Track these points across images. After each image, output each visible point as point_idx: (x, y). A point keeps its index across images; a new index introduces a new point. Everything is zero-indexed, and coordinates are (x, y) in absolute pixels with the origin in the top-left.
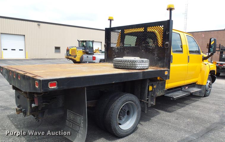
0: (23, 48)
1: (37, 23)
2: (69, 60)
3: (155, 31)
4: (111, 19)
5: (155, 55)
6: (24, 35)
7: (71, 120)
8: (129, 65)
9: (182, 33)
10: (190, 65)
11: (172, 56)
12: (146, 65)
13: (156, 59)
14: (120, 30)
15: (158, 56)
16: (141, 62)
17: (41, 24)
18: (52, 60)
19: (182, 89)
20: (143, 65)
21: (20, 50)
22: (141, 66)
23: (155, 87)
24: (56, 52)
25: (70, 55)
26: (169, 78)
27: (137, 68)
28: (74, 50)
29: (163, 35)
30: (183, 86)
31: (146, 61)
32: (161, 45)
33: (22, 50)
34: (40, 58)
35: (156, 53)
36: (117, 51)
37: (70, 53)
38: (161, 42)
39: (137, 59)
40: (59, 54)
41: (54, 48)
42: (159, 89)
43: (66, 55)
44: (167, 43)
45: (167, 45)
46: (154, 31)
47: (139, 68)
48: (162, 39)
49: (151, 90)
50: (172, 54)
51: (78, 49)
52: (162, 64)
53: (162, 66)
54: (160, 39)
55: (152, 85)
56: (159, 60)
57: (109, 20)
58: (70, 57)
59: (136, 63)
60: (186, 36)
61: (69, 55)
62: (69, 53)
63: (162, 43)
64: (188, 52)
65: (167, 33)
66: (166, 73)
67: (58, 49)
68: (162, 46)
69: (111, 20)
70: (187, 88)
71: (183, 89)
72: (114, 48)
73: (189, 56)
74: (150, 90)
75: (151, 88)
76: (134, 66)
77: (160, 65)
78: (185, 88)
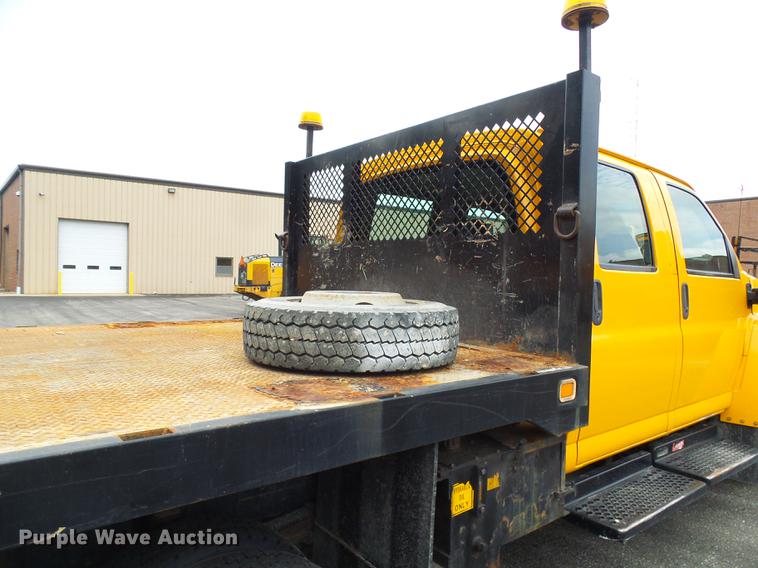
0: (121, 263)
1: (167, 187)
2: (245, 297)
3: (505, 152)
4: (311, 120)
5: (499, 277)
6: (128, 224)
8: (311, 348)
9: (647, 172)
10: (693, 328)
11: (599, 284)
12: (429, 347)
13: (503, 301)
14: (342, 167)
15: (517, 285)
16: (392, 324)
17: (179, 190)
18: (201, 298)
19: (654, 456)
20: (404, 349)
21: (112, 268)
22: (391, 350)
23: (493, 483)
24: (219, 273)
25: (249, 283)
26: (584, 420)
27: (367, 365)
28: (264, 267)
29: (541, 166)
30: (662, 439)
31: (427, 317)
32: (530, 221)
33: (119, 268)
34: (169, 293)
35: (504, 269)
36: (328, 262)
37: (250, 277)
38: (531, 208)
39: (385, 302)
40: (228, 278)
41: (214, 262)
42: (521, 492)
43: (237, 283)
44: (567, 207)
45: (569, 219)
46: (496, 153)
47: (382, 364)
48: (538, 187)
49: (469, 506)
50: (599, 274)
51: (276, 265)
52: (540, 335)
53: (539, 344)
54: (526, 188)
55: (474, 478)
56: (523, 311)
57: (302, 126)
58: (248, 289)
59: (357, 332)
60: (665, 189)
61: (245, 282)
62: (245, 276)
63: (537, 214)
64: (682, 265)
65: (566, 152)
66: (567, 392)
67: (224, 263)
68: (535, 229)
69: (310, 127)
70: (680, 446)
71: (662, 455)
72: (316, 251)
73: (685, 288)
74: (456, 511)
75: (462, 498)
76: (344, 351)
77: (529, 336)
78: (670, 451)
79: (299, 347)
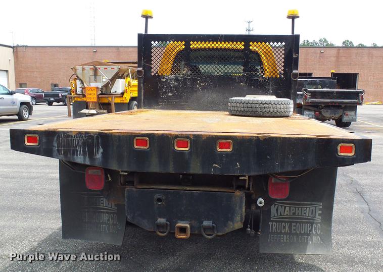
5: (268, 91)
7: (286, 218)
15: (275, 93)
29: (284, 58)
38: (280, 70)
44: (295, 72)
48: (283, 64)
54: (279, 64)
63: (282, 72)
65: (294, 56)
79: (279, 110)
